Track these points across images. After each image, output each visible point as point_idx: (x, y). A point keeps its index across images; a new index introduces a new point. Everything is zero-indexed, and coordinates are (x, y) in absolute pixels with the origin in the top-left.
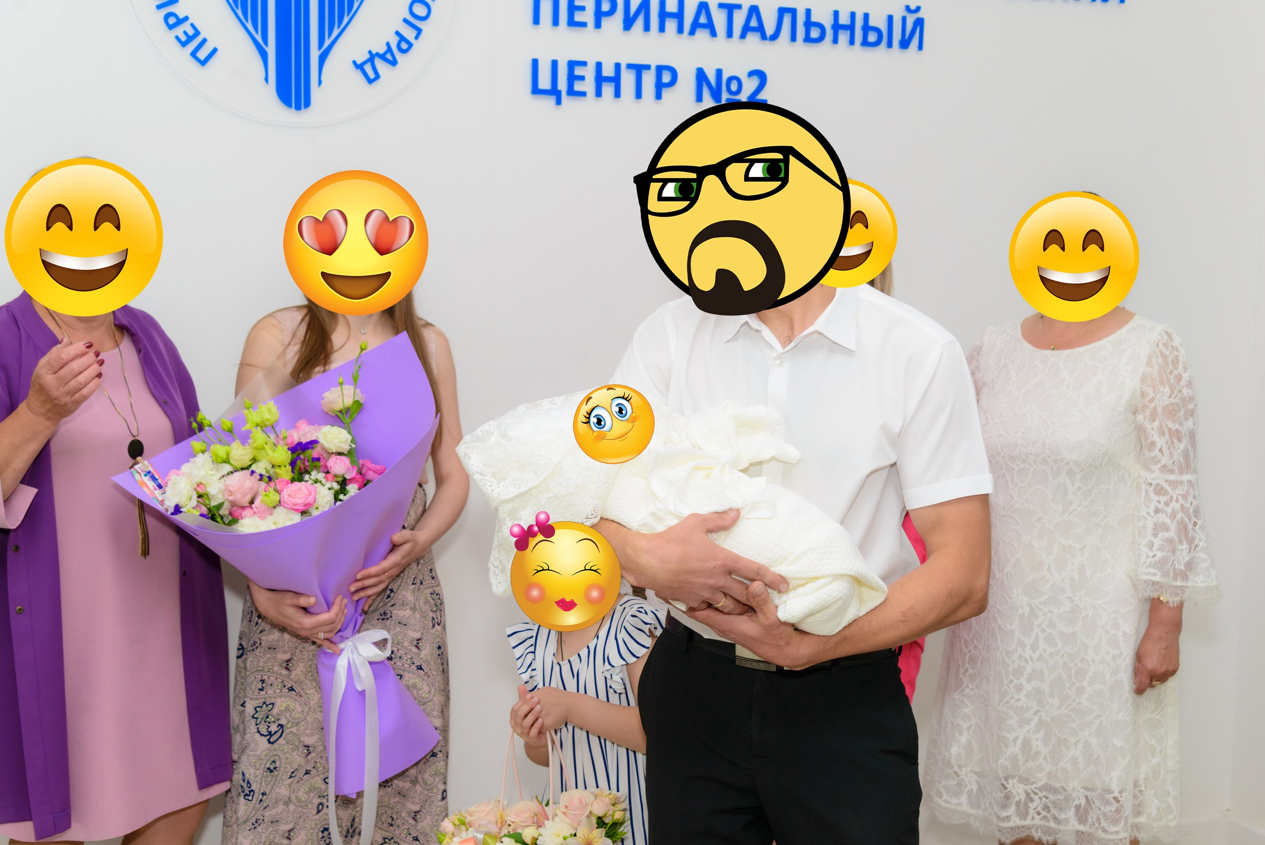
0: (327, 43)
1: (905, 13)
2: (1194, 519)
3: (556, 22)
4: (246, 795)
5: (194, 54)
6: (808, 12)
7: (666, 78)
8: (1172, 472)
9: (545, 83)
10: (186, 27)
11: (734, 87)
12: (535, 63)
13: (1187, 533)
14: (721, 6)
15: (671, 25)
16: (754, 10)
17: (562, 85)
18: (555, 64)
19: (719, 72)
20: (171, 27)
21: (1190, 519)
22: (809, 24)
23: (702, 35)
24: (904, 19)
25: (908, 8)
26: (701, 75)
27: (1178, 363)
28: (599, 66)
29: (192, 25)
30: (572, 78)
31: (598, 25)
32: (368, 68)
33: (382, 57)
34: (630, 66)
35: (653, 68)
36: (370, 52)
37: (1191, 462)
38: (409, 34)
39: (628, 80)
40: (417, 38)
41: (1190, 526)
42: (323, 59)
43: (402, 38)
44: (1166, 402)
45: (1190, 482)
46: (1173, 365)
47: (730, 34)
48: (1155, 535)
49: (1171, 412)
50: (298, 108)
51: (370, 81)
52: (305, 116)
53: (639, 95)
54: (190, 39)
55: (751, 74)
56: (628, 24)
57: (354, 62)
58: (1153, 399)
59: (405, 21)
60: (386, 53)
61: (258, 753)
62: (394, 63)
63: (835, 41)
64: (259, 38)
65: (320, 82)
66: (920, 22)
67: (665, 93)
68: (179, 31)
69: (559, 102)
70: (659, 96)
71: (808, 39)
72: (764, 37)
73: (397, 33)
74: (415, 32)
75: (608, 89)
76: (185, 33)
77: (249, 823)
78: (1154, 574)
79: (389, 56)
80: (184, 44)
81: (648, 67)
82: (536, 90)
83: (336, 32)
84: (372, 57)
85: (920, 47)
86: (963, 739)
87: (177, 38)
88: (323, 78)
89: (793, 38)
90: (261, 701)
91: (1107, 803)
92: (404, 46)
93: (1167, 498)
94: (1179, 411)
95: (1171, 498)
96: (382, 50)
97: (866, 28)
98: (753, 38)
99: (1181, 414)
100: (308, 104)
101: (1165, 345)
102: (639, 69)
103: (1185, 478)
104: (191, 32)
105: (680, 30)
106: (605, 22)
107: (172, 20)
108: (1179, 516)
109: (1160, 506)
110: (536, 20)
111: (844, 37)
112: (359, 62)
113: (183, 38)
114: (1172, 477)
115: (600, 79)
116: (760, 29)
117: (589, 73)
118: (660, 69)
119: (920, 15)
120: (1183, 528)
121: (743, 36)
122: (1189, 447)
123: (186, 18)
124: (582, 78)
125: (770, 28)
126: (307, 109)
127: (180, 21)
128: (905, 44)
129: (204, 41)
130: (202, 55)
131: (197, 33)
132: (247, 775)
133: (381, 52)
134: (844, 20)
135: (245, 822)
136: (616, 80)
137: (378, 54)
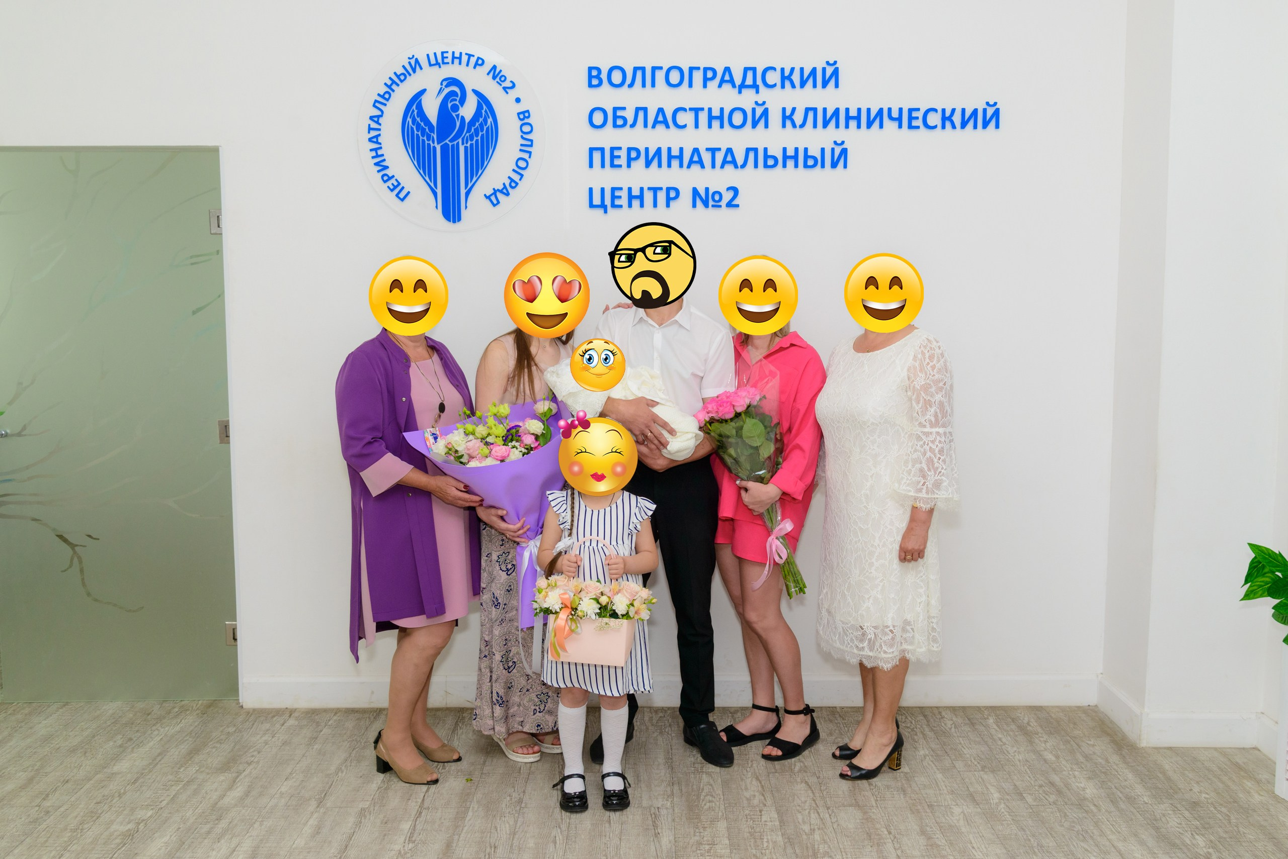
0: (470, 185)
1: (833, 146)
2: (938, 456)
3: (603, 166)
4: (496, 605)
5: (397, 195)
6: (766, 150)
7: (673, 194)
8: (925, 426)
9: (597, 201)
10: (393, 181)
11: (717, 197)
12: (591, 190)
13: (933, 464)
14: (707, 149)
15: (675, 163)
16: (729, 151)
17: (608, 202)
18: (603, 190)
19: (707, 189)
20: (385, 182)
21: (935, 456)
22: (766, 157)
23: (696, 168)
24: (833, 149)
25: (835, 143)
26: (695, 192)
27: (934, 358)
28: (630, 189)
29: (396, 180)
30: (613, 197)
31: (629, 166)
32: (493, 198)
33: (501, 191)
34: (649, 189)
35: (664, 189)
36: (494, 189)
37: (940, 420)
38: (516, 177)
39: (648, 197)
40: (520, 180)
41: (935, 460)
42: (467, 194)
43: (512, 180)
44: (923, 383)
45: (938, 433)
46: (930, 359)
47: (713, 166)
48: (913, 466)
49: (926, 388)
50: (454, 222)
51: (494, 205)
52: (458, 225)
53: (655, 205)
54: (395, 187)
55: (728, 189)
56: (648, 164)
57: (485, 195)
58: (913, 381)
59: (514, 170)
60: (503, 189)
61: (502, 581)
62: (508, 194)
63: (784, 166)
64: (432, 185)
65: (466, 207)
66: (844, 152)
67: (672, 203)
68: (389, 184)
69: (606, 212)
70: (668, 205)
71: (766, 166)
72: (736, 167)
73: (509, 178)
74: (519, 177)
75: (636, 203)
76: (393, 184)
77: (498, 621)
78: (910, 491)
79: (505, 191)
80: (392, 190)
81: (661, 189)
82: (592, 205)
83: (475, 179)
84: (495, 192)
85: (845, 166)
86: (825, 591)
87: (388, 187)
88: (467, 205)
89: (756, 166)
90: (502, 552)
91: (886, 634)
92: (513, 184)
93: (922, 443)
94: (931, 387)
95: (925, 442)
96: (501, 187)
97: (806, 157)
98: (729, 168)
99: (933, 390)
100: (459, 219)
101: (925, 347)
102: (655, 190)
103: (934, 430)
104: (396, 184)
105: (681, 166)
106: (633, 164)
107: (385, 178)
108: (929, 454)
109: (918, 448)
110: (591, 166)
111: (790, 163)
112: (488, 195)
113: (392, 187)
114: (926, 430)
115: (631, 197)
116: (734, 162)
117: (624, 194)
118: (668, 189)
119: (844, 146)
120: (930, 461)
121: (722, 167)
122: (938, 410)
123: (393, 176)
124: (620, 197)
125: (740, 160)
126: (459, 222)
127: (390, 178)
128: (834, 165)
129: (403, 188)
130: (402, 195)
131: (399, 184)
132: (496, 594)
133: (500, 189)
134: (791, 152)
135: (496, 621)
136: (641, 197)
137: (498, 190)
